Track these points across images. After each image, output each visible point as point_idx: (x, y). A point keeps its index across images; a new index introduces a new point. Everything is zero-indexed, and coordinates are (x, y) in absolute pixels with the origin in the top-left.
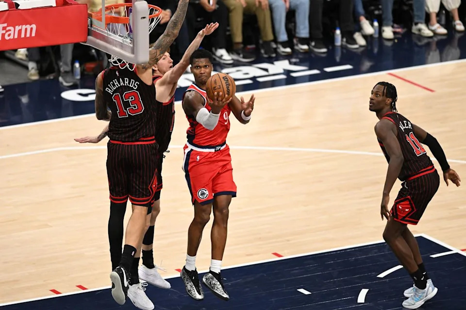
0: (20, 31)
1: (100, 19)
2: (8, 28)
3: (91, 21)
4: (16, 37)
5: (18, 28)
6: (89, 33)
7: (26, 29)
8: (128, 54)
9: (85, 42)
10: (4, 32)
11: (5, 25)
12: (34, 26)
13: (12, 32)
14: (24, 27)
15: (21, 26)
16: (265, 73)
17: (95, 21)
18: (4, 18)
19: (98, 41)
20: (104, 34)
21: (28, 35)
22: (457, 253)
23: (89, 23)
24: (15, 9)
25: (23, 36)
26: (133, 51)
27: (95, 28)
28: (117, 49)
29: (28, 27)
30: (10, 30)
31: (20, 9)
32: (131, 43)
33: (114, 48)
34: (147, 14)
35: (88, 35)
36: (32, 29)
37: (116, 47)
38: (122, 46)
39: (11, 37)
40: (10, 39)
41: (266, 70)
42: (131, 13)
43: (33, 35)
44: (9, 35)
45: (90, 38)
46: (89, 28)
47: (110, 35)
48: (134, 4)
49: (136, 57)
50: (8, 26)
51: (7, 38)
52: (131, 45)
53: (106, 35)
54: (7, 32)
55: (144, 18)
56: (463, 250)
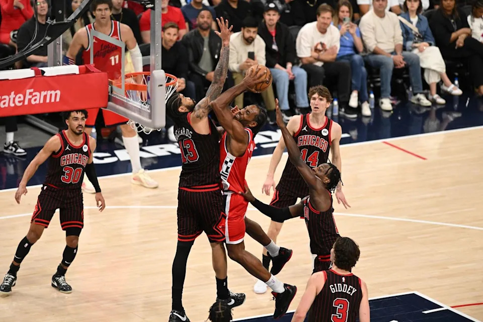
0: (45, 97)
1: (120, 87)
2: (34, 94)
3: (112, 88)
4: (42, 101)
5: (43, 93)
6: (110, 99)
7: (51, 95)
8: (146, 119)
9: (106, 108)
10: (31, 97)
11: (32, 90)
12: (58, 92)
13: (38, 98)
14: (49, 93)
15: (46, 92)
16: (268, 140)
17: (115, 88)
18: (31, 83)
19: (118, 107)
20: (123, 100)
21: (53, 100)
22: (448, 310)
23: (110, 90)
24: (41, 75)
25: (48, 101)
26: (150, 116)
27: (115, 95)
28: (136, 115)
29: (53, 93)
30: (36, 95)
31: (45, 76)
32: (148, 109)
33: (133, 114)
34: (164, 82)
35: (109, 101)
36: (56, 94)
37: (135, 112)
38: (140, 111)
39: (37, 102)
40: (36, 104)
41: (270, 137)
42: (149, 82)
43: (58, 100)
44: (35, 100)
45: (110, 103)
46: (110, 94)
47: (129, 101)
48: (152, 72)
49: (153, 122)
50: (34, 91)
51: (33, 102)
52: (149, 111)
53: (126, 101)
54: (33, 97)
55: (161, 85)
56: (452, 307)
